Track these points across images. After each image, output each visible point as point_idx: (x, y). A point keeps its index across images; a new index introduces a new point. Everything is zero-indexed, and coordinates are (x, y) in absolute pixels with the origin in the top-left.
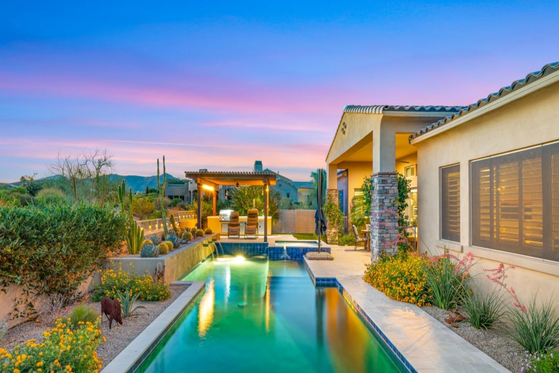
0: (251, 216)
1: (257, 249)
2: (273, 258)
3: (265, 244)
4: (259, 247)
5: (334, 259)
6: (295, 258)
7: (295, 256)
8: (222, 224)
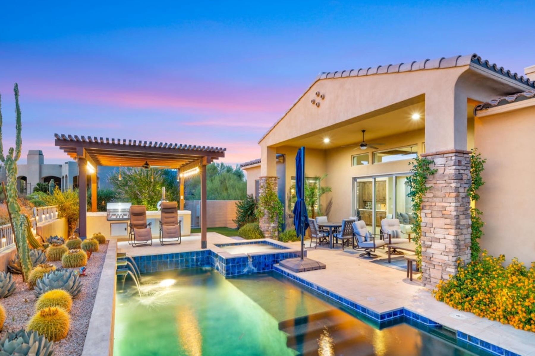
0: (166, 210)
1: (193, 259)
2: (232, 274)
3: (204, 252)
4: (195, 258)
5: (327, 267)
6: (264, 269)
7: (264, 267)
8: (111, 224)
